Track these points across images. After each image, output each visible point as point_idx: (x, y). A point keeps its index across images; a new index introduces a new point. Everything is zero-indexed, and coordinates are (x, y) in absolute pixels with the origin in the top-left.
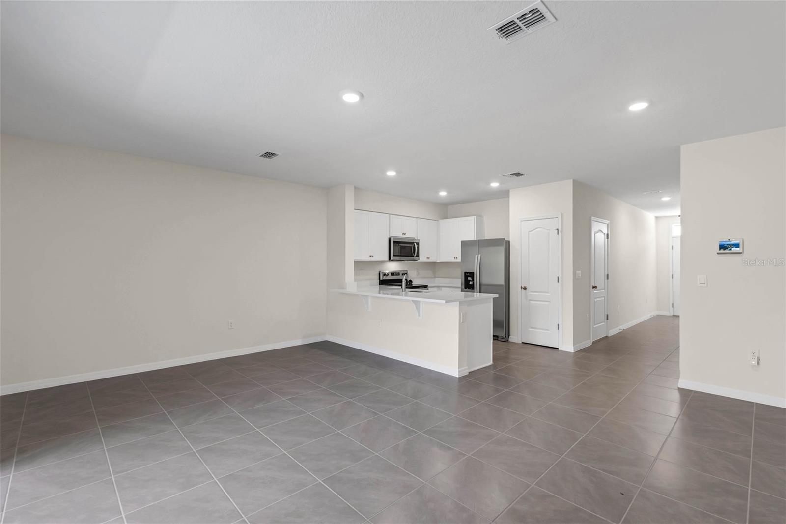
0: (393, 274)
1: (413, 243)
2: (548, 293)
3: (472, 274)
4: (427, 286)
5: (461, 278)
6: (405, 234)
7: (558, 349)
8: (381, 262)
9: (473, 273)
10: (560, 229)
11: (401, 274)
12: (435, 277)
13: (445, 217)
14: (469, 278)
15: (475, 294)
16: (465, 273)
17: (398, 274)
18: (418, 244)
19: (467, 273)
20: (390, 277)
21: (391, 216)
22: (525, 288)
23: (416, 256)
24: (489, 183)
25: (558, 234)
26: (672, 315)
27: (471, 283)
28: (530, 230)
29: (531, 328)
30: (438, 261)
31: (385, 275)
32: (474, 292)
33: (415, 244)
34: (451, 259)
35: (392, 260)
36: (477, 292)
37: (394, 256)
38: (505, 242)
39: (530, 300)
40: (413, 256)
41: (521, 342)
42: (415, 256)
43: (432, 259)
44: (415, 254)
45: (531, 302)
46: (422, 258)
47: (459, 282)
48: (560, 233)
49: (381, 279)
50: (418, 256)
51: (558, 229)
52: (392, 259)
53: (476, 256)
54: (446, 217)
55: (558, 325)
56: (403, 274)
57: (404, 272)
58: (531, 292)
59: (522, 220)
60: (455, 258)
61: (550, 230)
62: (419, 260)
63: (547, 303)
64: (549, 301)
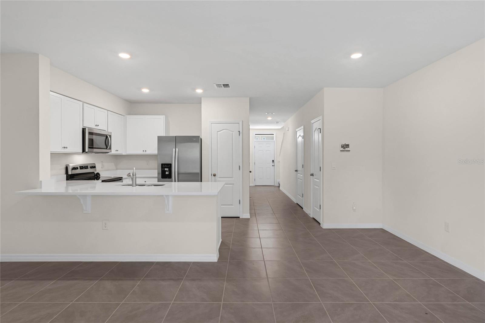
0: (82, 168)
1: (105, 135)
2: (232, 178)
3: (169, 166)
4: (122, 178)
5: (158, 169)
6: (98, 125)
7: (239, 217)
9: (171, 165)
10: (241, 132)
11: (89, 167)
12: (117, 169)
13: (131, 113)
14: (166, 169)
15: (173, 183)
16: (162, 165)
17: (86, 167)
18: (110, 136)
19: (165, 164)
20: (79, 171)
21: (85, 104)
22: (215, 175)
24: (194, 89)
25: (239, 135)
26: (254, 185)
27: (167, 173)
28: (219, 131)
30: (124, 154)
31: (72, 169)
32: (172, 181)
33: (108, 136)
34: (140, 152)
36: (175, 181)
37: (89, 148)
38: (197, 139)
40: (106, 149)
42: (108, 148)
43: (120, 152)
46: (113, 152)
47: (155, 173)
48: (241, 135)
49: (70, 173)
50: (110, 149)
51: (239, 131)
52: (87, 151)
53: (174, 149)
55: (240, 200)
56: (91, 167)
57: (93, 165)
58: (219, 178)
59: (212, 122)
60: (143, 151)
61: (233, 131)
62: (110, 153)
63: (232, 185)
64: (233, 184)
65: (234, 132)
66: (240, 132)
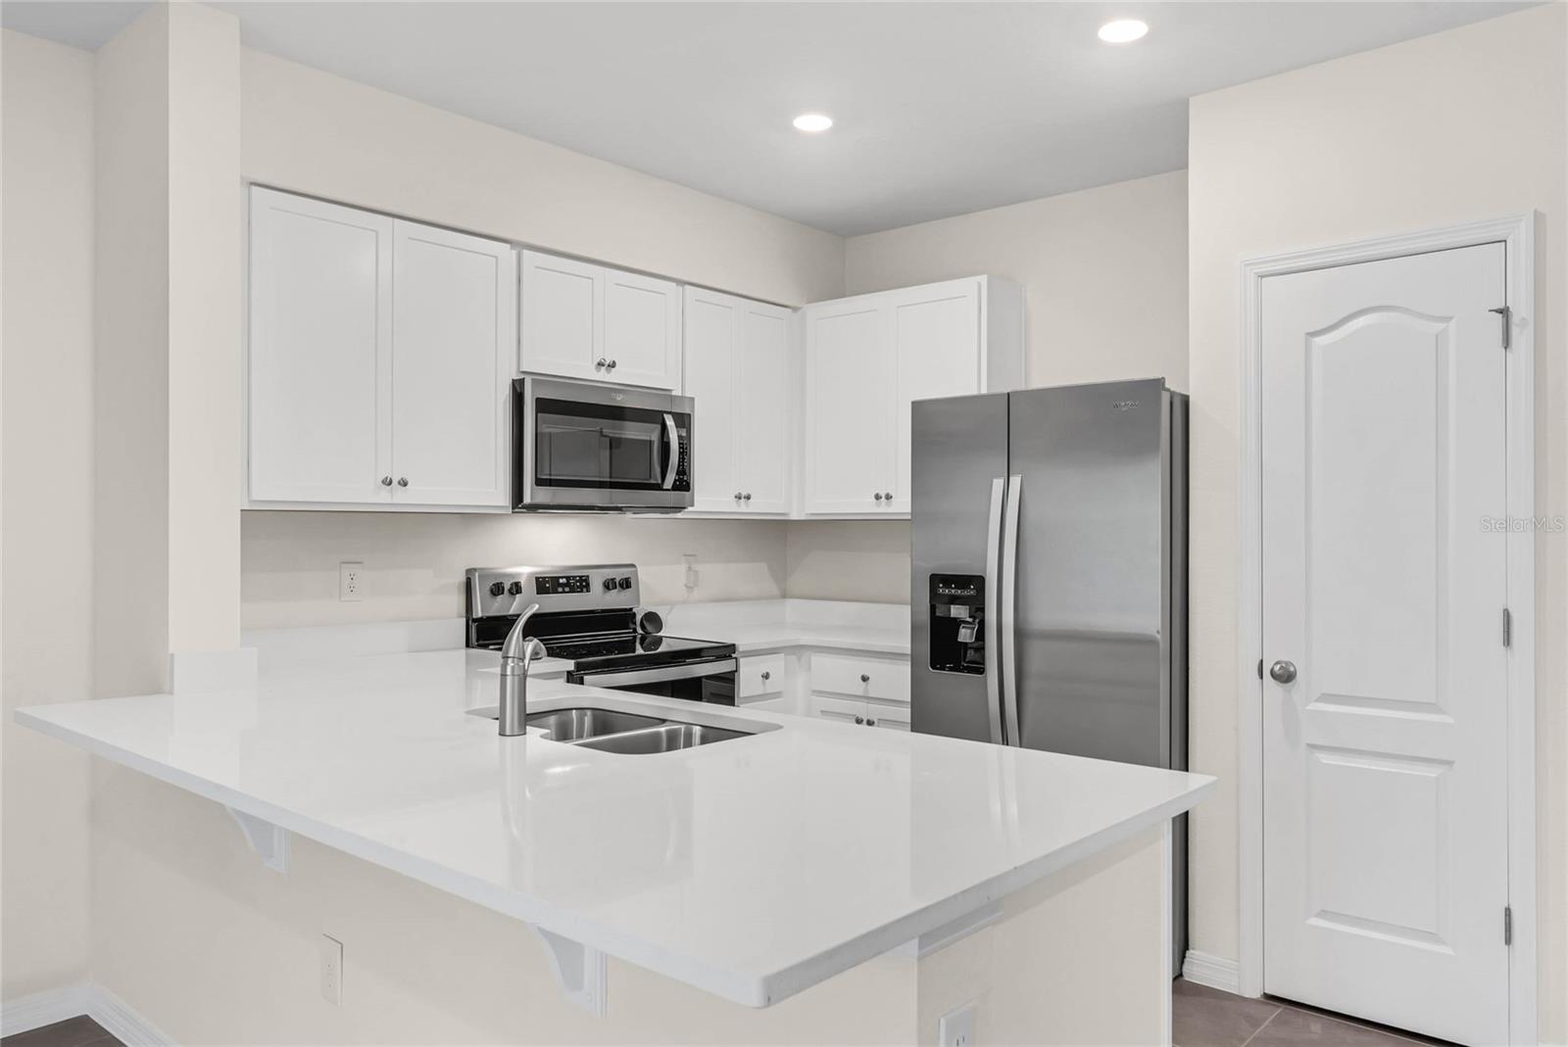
0: (546, 585)
1: (654, 417)
2: (1432, 707)
3: (971, 589)
4: (732, 648)
5: (913, 604)
6: (613, 365)
8: (471, 519)
9: (979, 582)
10: (1521, 310)
11: (596, 584)
13: (835, 285)
14: (958, 611)
16: (936, 580)
17: (579, 584)
18: (684, 421)
19: (947, 580)
21: (526, 253)
22: (1285, 676)
23: (675, 488)
25: (1507, 343)
28: (1320, 325)
29: (1324, 914)
30: (794, 516)
31: (497, 590)
33: (670, 422)
34: (861, 505)
35: (533, 508)
37: (539, 482)
38: (1165, 398)
39: (1313, 747)
40: (658, 487)
41: (1257, 994)
42: (669, 483)
43: (763, 505)
44: (671, 478)
45: (1325, 759)
46: (710, 496)
47: (898, 626)
48: (1522, 338)
49: (478, 613)
50: (683, 484)
51: (1504, 312)
52: (527, 500)
53: (998, 484)
54: (836, 289)
55: (1508, 912)
56: (609, 585)
57: (618, 575)
58: (1326, 698)
59: (1264, 269)
60: (878, 497)
61: (1448, 319)
62: (690, 509)
63: (1432, 772)
64: (1450, 763)
65: (1453, 323)
66: (1515, 319)
